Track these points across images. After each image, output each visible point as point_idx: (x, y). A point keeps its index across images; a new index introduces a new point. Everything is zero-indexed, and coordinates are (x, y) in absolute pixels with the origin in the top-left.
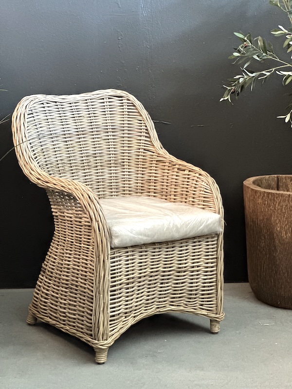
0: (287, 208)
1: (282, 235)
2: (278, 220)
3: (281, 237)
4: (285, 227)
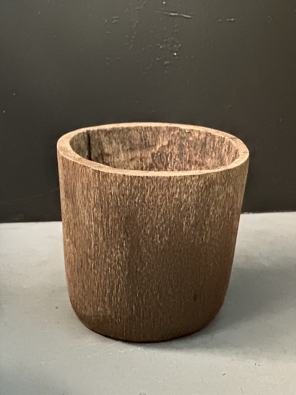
0: (166, 198)
1: (155, 240)
2: (148, 219)
3: (153, 242)
4: (159, 228)
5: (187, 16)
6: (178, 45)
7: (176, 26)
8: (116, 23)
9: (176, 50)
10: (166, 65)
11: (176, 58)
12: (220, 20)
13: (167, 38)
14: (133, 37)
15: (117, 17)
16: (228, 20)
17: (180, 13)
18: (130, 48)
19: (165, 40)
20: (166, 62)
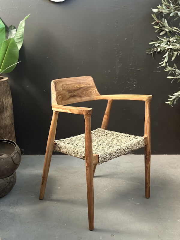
5: (140, 70)
6: (136, 82)
7: (135, 74)
8: (110, 72)
9: (135, 84)
10: (130, 90)
11: (135, 87)
12: (154, 72)
13: (131, 79)
14: (117, 78)
15: (110, 70)
16: (158, 71)
17: (136, 69)
18: (115, 83)
19: (130, 80)
20: (130, 89)
